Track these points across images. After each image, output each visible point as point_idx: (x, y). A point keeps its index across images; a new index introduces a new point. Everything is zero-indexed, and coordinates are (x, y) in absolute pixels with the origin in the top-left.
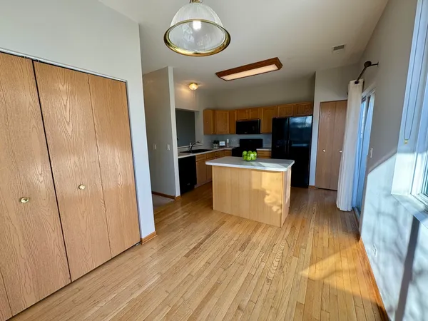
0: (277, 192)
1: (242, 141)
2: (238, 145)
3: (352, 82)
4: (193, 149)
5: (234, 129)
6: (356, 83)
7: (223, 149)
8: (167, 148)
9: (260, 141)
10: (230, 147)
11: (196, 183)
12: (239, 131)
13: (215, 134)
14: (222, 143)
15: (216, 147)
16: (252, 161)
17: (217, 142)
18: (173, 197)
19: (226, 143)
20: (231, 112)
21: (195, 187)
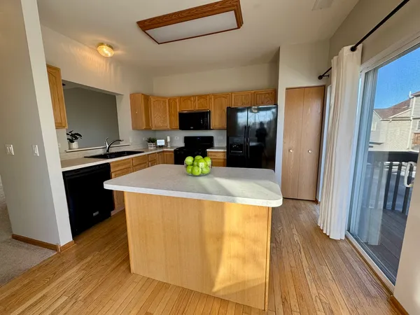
0: (255, 241)
1: (187, 139)
2: (182, 144)
3: (347, 49)
4: (113, 150)
5: (177, 123)
6: (353, 49)
7: (161, 150)
8: (33, 152)
9: (210, 139)
10: (171, 148)
11: (113, 208)
12: (183, 126)
13: (148, 129)
14: (161, 142)
15: (151, 147)
16: (202, 175)
17: (153, 141)
18: (53, 247)
19: (166, 142)
20: (172, 100)
21: (113, 213)
